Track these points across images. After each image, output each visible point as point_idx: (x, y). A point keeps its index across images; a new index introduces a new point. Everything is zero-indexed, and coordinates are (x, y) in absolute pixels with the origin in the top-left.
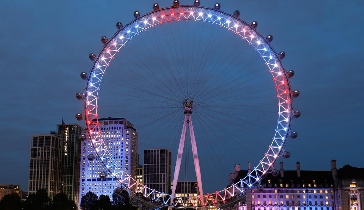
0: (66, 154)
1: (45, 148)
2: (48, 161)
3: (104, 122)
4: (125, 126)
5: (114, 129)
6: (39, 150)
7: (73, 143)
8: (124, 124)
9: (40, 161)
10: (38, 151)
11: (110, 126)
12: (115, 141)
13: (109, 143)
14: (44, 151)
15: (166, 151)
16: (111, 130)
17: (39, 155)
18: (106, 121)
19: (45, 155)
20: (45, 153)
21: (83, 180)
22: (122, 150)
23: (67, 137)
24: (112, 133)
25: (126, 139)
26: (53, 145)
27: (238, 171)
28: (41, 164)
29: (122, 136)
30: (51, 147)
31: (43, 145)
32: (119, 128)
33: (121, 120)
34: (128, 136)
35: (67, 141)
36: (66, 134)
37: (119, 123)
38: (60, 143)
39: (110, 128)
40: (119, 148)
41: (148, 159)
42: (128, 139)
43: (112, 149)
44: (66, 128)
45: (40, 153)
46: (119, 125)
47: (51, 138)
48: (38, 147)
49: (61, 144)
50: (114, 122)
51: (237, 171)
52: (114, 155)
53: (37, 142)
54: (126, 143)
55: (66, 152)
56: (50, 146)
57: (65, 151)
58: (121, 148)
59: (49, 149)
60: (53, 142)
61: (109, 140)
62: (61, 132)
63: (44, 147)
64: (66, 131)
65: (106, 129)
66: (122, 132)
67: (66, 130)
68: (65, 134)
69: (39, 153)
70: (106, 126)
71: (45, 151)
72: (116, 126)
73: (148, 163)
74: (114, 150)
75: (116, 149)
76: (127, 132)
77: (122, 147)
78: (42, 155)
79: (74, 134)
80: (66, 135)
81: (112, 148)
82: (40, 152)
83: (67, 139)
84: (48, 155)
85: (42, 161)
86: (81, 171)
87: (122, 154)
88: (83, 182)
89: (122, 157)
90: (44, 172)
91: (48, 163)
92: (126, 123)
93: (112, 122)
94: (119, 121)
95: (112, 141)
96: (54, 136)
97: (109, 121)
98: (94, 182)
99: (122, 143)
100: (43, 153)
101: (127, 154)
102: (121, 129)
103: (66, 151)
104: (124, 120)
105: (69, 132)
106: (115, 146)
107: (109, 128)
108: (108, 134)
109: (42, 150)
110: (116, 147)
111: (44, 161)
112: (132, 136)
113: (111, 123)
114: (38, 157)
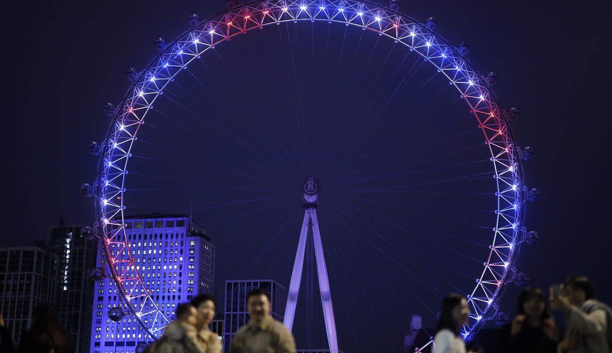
0: (65, 289)
1: (22, 275)
2: (27, 302)
3: (144, 223)
4: (188, 231)
5: (164, 236)
6: (9, 278)
7: (80, 265)
8: (185, 226)
9: (10, 303)
10: (7, 282)
11: (156, 231)
12: (165, 262)
13: (154, 268)
14: (20, 281)
15: (272, 284)
16: (158, 238)
17: (8, 290)
18: (149, 220)
19: (21, 290)
20: (21, 285)
21: (97, 344)
22: (180, 282)
23: (68, 252)
24: (160, 246)
25: (190, 258)
26: (38, 269)
27: (418, 330)
28: (13, 308)
29: (181, 252)
30: (34, 273)
31: (18, 268)
32: (175, 236)
33: (180, 219)
34: (193, 252)
35: (68, 261)
36: (68, 246)
37: (175, 225)
38: (53, 264)
39: (156, 235)
40: (175, 277)
41: (235, 303)
42: (193, 258)
43: (158, 279)
44: (67, 234)
45: (10, 285)
46: (176, 230)
47: (36, 254)
48: (6, 274)
49: (55, 268)
50: (165, 222)
51: (415, 330)
52: (164, 293)
53: (6, 262)
54: (190, 267)
55: (65, 284)
56: (32, 271)
57: (64, 281)
58: (178, 278)
59: (29, 278)
60: (38, 263)
61: (154, 260)
62: (57, 241)
63: (19, 273)
64: (68, 241)
65: (148, 237)
66: (182, 245)
67: (68, 237)
68: (66, 245)
69: (8, 286)
70: (148, 232)
71: (22, 281)
72: (170, 231)
73: (235, 310)
74: (164, 281)
75: (167, 279)
76: (192, 244)
77: (180, 275)
78: (14, 291)
79: (84, 246)
80: (67, 249)
81: (159, 277)
82: (11, 282)
83: (68, 257)
84: (28, 290)
85: (13, 302)
86: (94, 324)
87: (180, 290)
88: (97, 349)
89: (179, 297)
90: (17, 325)
91: (26, 307)
92: (189, 225)
93: (162, 223)
94: (175, 220)
95: (160, 262)
96: (40, 249)
97: (154, 220)
98: (119, 348)
99: (181, 268)
100: (16, 285)
101: (190, 290)
102: (180, 237)
103: (66, 282)
104: (185, 219)
105: (73, 242)
106: (165, 274)
107: (153, 235)
108: (152, 248)
109: (15, 279)
110: (167, 275)
111: (18, 302)
112: (203, 251)
113: (158, 224)
114: (6, 294)
